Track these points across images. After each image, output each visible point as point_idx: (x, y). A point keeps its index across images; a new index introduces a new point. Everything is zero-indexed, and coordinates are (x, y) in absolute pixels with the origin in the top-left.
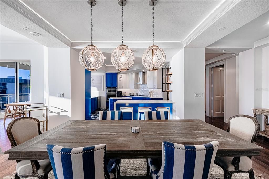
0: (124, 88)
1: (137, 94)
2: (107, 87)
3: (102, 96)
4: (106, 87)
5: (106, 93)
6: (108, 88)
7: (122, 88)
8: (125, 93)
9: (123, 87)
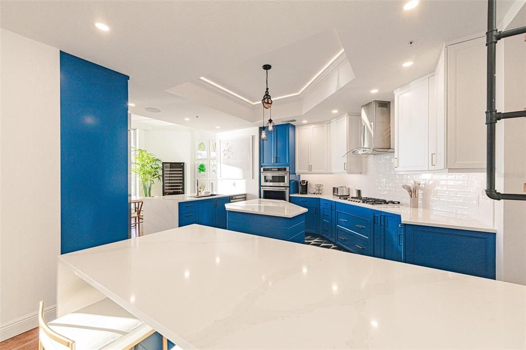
0: (314, 171)
1: (359, 192)
2: (262, 169)
3: (249, 194)
4: (260, 166)
5: (260, 186)
6: (264, 170)
7: (307, 171)
8: (319, 189)
9: (310, 168)
